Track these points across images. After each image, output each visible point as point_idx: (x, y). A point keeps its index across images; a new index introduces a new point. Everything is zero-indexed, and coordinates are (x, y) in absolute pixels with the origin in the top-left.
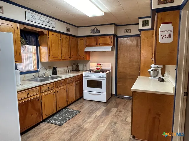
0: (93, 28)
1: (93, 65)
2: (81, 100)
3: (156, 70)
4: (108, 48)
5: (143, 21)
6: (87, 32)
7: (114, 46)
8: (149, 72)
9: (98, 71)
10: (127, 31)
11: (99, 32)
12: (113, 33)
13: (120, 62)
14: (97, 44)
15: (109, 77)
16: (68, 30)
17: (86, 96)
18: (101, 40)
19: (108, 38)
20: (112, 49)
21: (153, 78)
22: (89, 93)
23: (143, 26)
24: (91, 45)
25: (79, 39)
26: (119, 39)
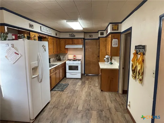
0: (71, 33)
1: (71, 56)
2: (65, 78)
3: (108, 59)
4: (81, 46)
5: (101, 33)
6: (67, 36)
7: (83, 45)
8: (105, 60)
9: (75, 60)
10: (90, 36)
11: (74, 36)
12: (83, 37)
13: (87, 54)
14: (73, 43)
15: (81, 64)
16: (56, 34)
17: (68, 75)
18: (75, 41)
19: (80, 40)
20: (83, 47)
21: (106, 63)
22: (70, 74)
23: (101, 35)
24: (69, 44)
25: (61, 40)
26: (86, 41)
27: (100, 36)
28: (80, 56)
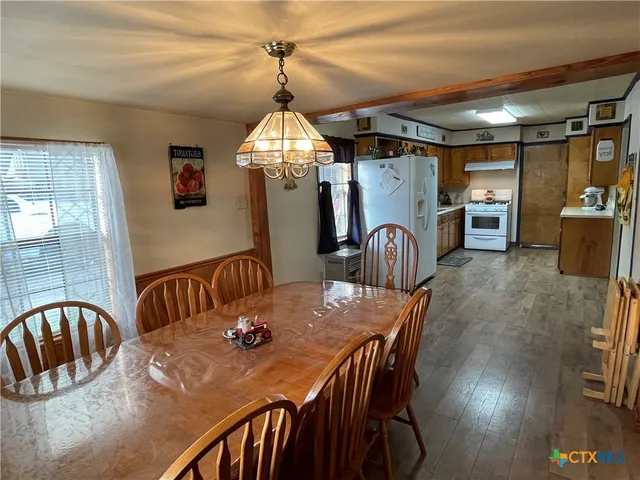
0: (481, 132)
1: (478, 192)
2: (461, 249)
3: (593, 196)
4: (510, 165)
5: (573, 123)
6: (471, 139)
7: (517, 161)
8: (583, 199)
9: (490, 201)
10: (541, 135)
11: (492, 138)
12: (518, 140)
13: (527, 186)
14: (487, 158)
15: (510, 208)
16: (444, 139)
17: (469, 242)
18: (494, 152)
19: (509, 149)
20: (515, 166)
21: (587, 208)
22: (473, 238)
23: (573, 129)
24: (475, 160)
25: (453, 150)
26: (526, 149)
27: (569, 132)
28: (507, 192)
